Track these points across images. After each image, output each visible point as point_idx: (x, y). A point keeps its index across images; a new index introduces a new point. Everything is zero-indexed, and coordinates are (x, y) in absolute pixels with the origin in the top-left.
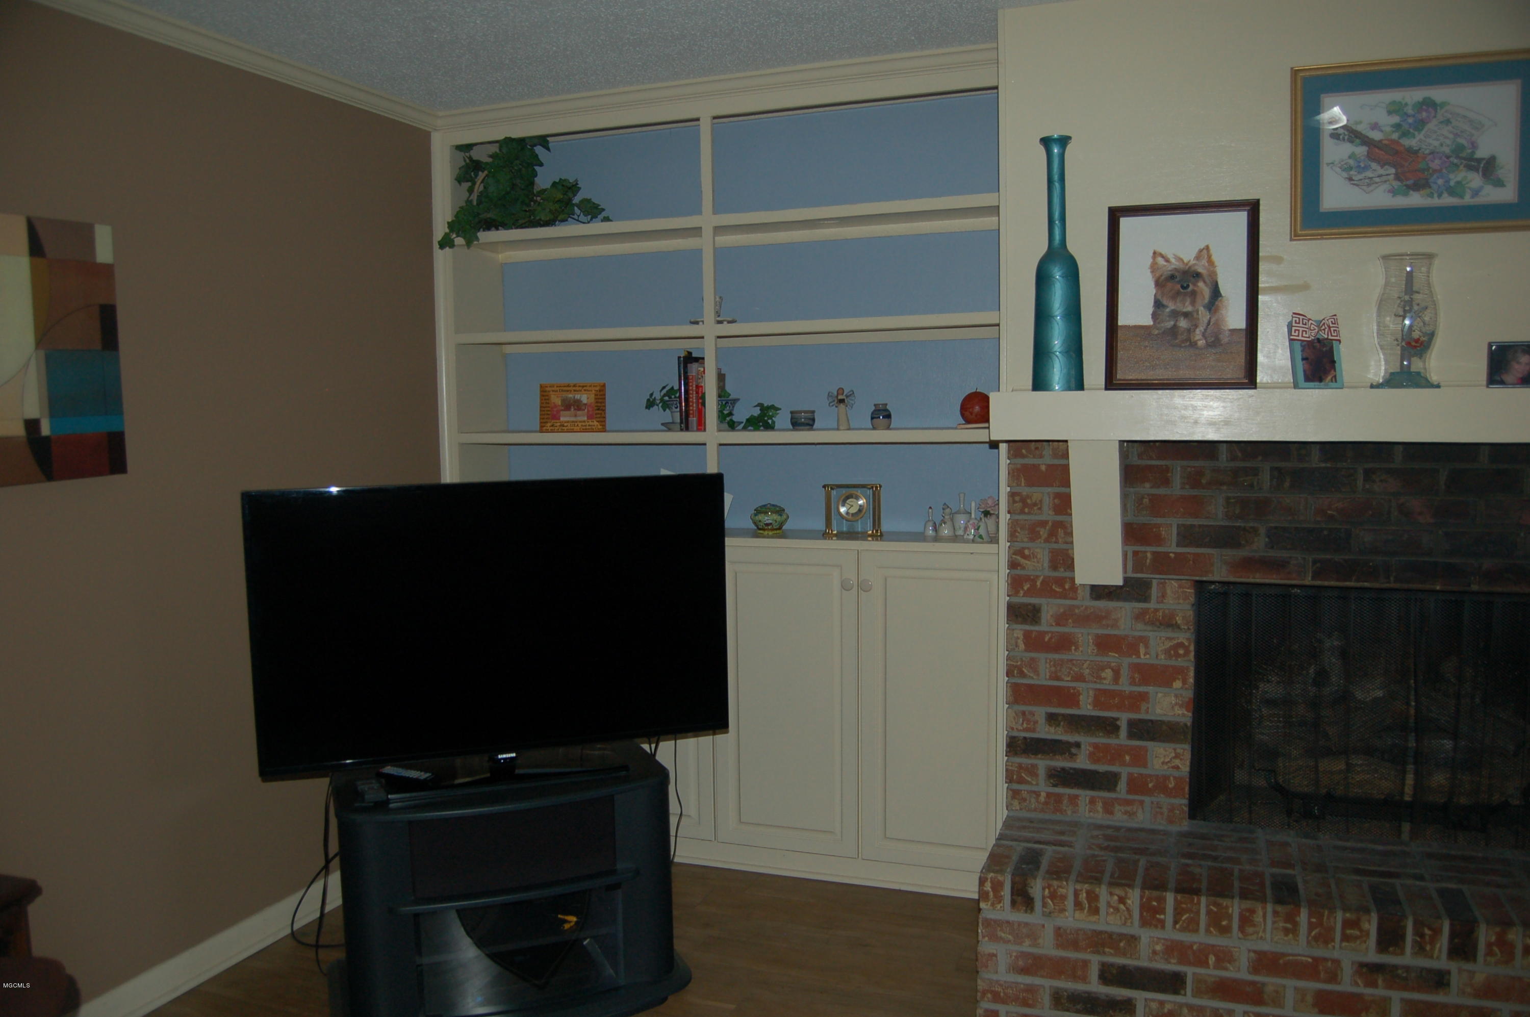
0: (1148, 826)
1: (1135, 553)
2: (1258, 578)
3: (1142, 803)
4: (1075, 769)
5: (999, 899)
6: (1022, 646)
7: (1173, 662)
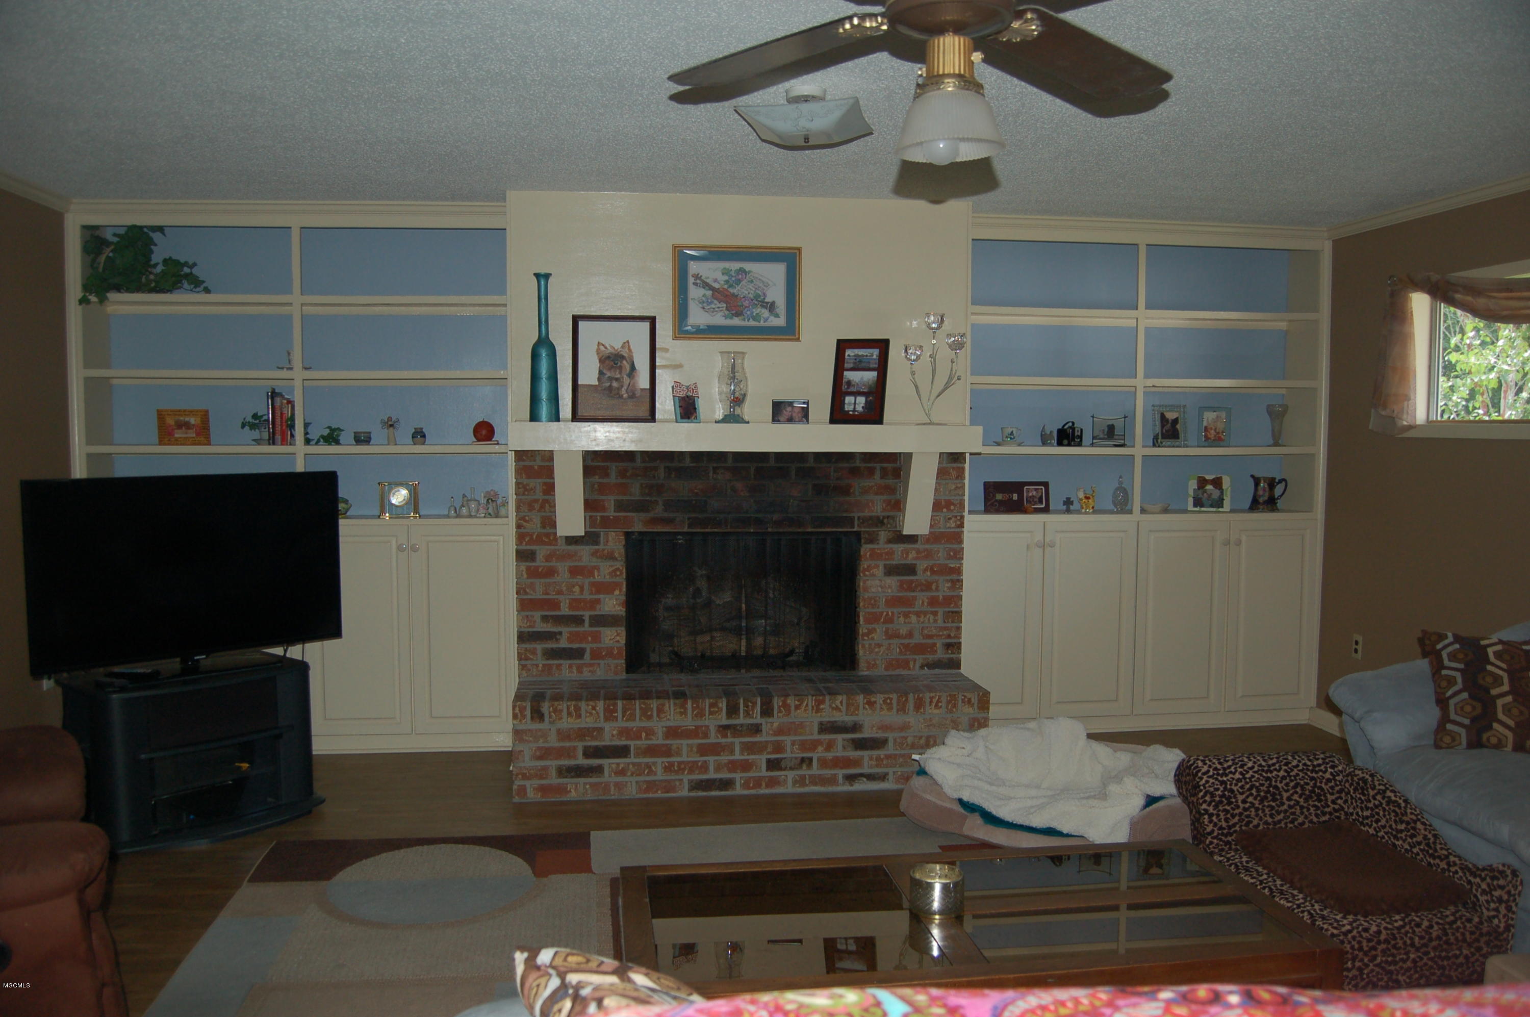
0: (602, 678)
1: (591, 517)
2: (659, 529)
3: (599, 664)
4: (559, 648)
5: (524, 717)
6: (525, 576)
7: (614, 580)
